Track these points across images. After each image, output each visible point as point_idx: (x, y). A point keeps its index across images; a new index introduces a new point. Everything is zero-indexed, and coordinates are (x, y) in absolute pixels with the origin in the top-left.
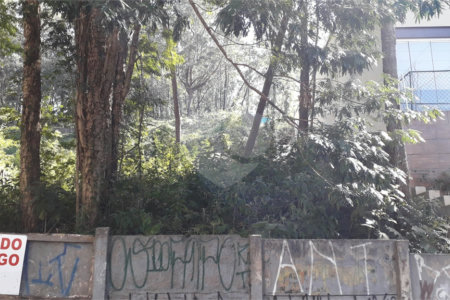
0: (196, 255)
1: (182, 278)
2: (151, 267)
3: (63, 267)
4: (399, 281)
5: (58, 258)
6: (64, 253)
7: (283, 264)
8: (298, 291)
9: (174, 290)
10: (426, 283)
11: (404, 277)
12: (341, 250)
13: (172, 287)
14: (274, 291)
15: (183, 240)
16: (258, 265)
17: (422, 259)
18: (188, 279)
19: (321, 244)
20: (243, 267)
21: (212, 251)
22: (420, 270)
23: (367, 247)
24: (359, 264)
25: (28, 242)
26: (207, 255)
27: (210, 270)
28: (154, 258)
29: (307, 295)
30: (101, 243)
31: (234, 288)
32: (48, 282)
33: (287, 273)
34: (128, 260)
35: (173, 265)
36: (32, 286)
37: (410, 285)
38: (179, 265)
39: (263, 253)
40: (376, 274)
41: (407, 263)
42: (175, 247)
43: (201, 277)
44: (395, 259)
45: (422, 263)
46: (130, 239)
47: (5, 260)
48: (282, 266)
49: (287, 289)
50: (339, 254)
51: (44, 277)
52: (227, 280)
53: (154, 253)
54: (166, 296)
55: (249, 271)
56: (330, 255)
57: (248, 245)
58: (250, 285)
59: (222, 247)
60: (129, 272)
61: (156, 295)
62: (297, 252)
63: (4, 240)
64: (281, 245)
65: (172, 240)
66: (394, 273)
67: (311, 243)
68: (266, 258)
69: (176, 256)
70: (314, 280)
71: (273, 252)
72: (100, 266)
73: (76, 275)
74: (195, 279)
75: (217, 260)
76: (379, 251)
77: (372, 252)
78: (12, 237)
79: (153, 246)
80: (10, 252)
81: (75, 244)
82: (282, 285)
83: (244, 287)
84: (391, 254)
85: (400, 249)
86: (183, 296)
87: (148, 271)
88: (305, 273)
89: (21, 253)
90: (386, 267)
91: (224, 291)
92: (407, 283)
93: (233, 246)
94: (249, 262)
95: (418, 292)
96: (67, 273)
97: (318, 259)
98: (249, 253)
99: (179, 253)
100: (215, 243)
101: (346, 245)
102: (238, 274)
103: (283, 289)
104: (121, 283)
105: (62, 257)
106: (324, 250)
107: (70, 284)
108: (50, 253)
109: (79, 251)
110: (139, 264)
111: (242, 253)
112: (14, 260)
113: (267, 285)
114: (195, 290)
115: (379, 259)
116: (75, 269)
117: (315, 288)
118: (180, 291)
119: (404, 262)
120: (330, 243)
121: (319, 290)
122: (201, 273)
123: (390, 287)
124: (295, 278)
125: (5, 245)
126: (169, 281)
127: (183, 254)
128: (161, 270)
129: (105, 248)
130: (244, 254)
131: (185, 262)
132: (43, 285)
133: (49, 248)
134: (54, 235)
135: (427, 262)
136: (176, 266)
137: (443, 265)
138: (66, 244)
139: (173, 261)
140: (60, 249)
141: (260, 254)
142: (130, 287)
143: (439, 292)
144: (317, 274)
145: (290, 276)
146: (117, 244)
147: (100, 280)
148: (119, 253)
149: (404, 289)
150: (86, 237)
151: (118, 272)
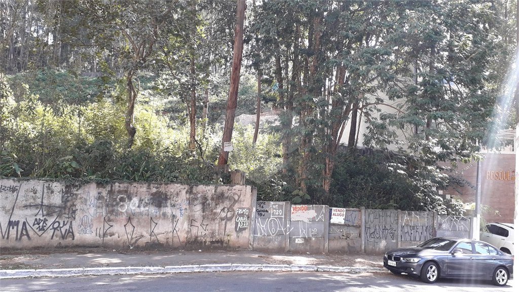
0: (385, 215)
4: (434, 223)
6: (353, 213)
8: (409, 225)
10: (440, 223)
11: (435, 222)
13: (379, 223)
14: (404, 225)
16: (400, 218)
18: (383, 221)
19: (416, 212)
20: (396, 218)
21: (389, 214)
22: (439, 220)
23: (426, 213)
24: (424, 218)
25: (346, 210)
27: (388, 219)
29: (411, 226)
30: (363, 211)
31: (394, 224)
32: (350, 221)
33: (407, 220)
34: (369, 215)
36: (346, 222)
38: (381, 217)
39: (401, 215)
40: (428, 221)
42: (380, 213)
43: (386, 221)
44: (433, 217)
45: (440, 218)
46: (369, 210)
47: (341, 215)
48: (405, 218)
49: (407, 224)
50: (420, 215)
51: (349, 219)
52: (392, 222)
53: (375, 214)
54: (378, 225)
55: (398, 219)
56: (418, 215)
57: (398, 213)
59: (391, 213)
60: (369, 219)
61: (376, 225)
62: (409, 214)
64: (405, 213)
65: (379, 211)
66: (433, 221)
67: (413, 212)
70: (413, 222)
71: (403, 215)
72: (363, 217)
73: (355, 219)
75: (390, 217)
77: (428, 215)
78: (342, 209)
79: (375, 212)
80: (342, 213)
81: (355, 211)
82: (405, 223)
83: (397, 223)
84: (432, 215)
85: (435, 214)
87: (374, 218)
88: (411, 220)
89: (344, 213)
90: (431, 219)
91: (392, 224)
93: (394, 213)
94: (398, 217)
95: (438, 225)
96: (353, 218)
97: (415, 217)
99: (381, 214)
100: (389, 212)
101: (422, 213)
102: (395, 220)
104: (368, 222)
106: (416, 214)
107: (354, 222)
108: (350, 213)
109: (356, 213)
110: (372, 216)
112: (343, 215)
113: (402, 223)
115: (429, 217)
116: (355, 217)
117: (413, 224)
118: (381, 224)
119: (435, 218)
120: (418, 212)
122: (386, 219)
123: (431, 224)
124: (409, 221)
125: (341, 211)
126: (379, 221)
128: (377, 218)
130: (397, 215)
132: (348, 221)
134: (351, 208)
137: (445, 218)
138: (353, 211)
139: (380, 216)
142: (370, 223)
144: (414, 220)
146: (367, 211)
147: (363, 221)
148: (367, 214)
149: (435, 224)
150: (357, 209)
151: (367, 219)
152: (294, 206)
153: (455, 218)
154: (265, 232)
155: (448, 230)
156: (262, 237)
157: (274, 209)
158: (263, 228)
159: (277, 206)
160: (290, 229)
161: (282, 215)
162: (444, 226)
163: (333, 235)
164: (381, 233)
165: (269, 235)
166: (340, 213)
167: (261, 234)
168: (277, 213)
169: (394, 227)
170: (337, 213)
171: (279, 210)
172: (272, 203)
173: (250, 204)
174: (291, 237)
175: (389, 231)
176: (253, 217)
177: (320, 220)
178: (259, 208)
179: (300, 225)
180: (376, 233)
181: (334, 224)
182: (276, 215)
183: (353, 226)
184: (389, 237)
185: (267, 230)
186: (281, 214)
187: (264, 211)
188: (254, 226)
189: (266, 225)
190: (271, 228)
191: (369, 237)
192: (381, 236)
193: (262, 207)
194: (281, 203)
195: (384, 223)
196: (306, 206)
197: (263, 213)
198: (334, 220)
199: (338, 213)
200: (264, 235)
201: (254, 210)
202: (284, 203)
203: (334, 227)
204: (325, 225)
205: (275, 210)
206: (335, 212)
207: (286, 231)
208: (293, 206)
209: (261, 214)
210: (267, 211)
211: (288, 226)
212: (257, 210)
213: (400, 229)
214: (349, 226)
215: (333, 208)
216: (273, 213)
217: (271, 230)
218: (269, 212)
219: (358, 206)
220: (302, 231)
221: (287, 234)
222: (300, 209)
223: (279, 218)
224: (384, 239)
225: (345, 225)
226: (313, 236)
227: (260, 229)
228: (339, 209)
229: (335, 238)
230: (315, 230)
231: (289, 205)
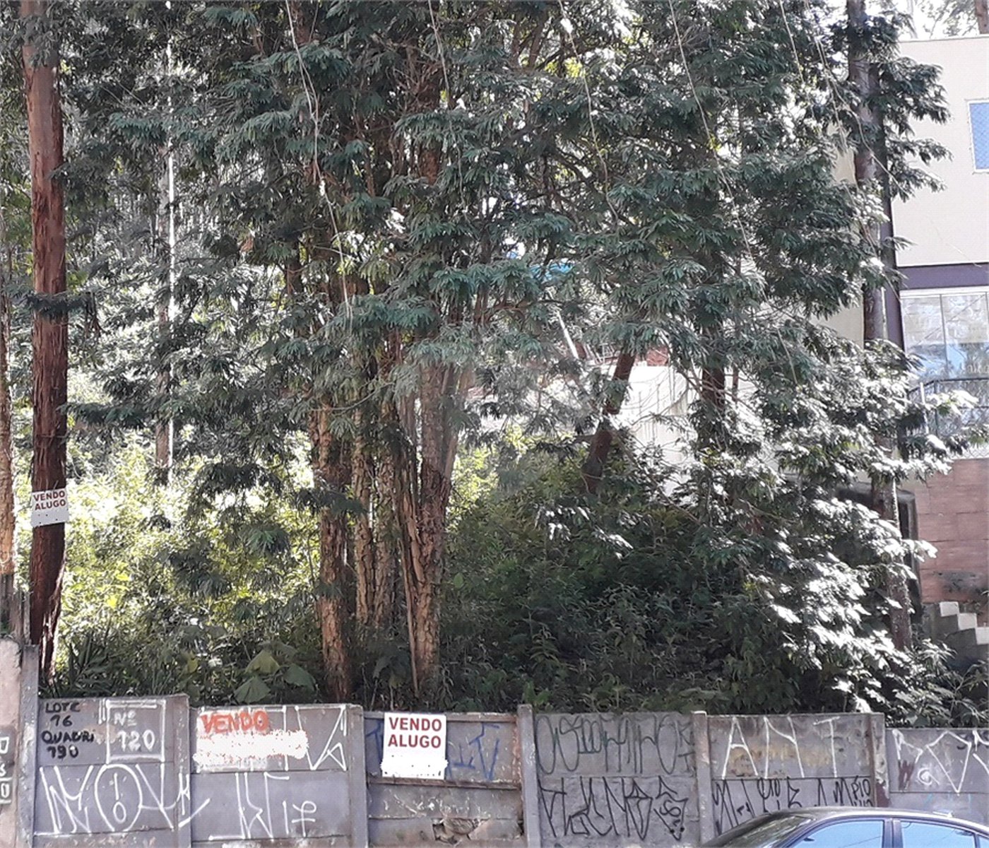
0: (631, 735)
1: (617, 760)
2: (582, 749)
3: (483, 749)
4: (872, 762)
5: (477, 739)
6: (482, 735)
7: (733, 744)
8: (753, 774)
9: (610, 774)
10: (905, 762)
11: (879, 757)
12: (803, 727)
13: (607, 770)
14: (724, 775)
15: (614, 719)
16: (703, 744)
17: (901, 734)
18: (624, 761)
19: (778, 720)
20: (686, 749)
21: (648, 731)
22: (899, 747)
23: (833, 722)
24: (824, 743)
25: (448, 722)
26: (643, 735)
27: (648, 751)
28: (584, 739)
29: (762, 779)
30: (525, 722)
31: (677, 772)
32: (470, 765)
33: (739, 755)
34: (555, 741)
35: (606, 746)
36: (454, 769)
37: (885, 766)
38: (612, 746)
39: (708, 733)
40: (845, 754)
41: (883, 740)
42: (605, 727)
43: (638, 760)
44: (868, 735)
45: (902, 740)
46: (555, 717)
47: (427, 743)
48: (731, 746)
49: (739, 772)
50: (799, 731)
51: (466, 761)
52: (668, 764)
53: (583, 733)
54: (602, 780)
55: (693, 753)
56: (789, 732)
57: (690, 723)
58: (695, 768)
59: (660, 726)
60: (558, 754)
61: (591, 779)
62: (748, 729)
63: (423, 720)
64: (730, 723)
65: (601, 718)
66: (867, 753)
67: (765, 719)
68: (713, 738)
69: (608, 736)
70: (771, 761)
71: (720, 731)
72: (528, 747)
73: (497, 757)
74: (632, 761)
75: (656, 742)
76: (849, 727)
77: (840, 727)
78: (431, 717)
79: (582, 726)
80: (431, 733)
81: (491, 723)
82: (732, 768)
83: (688, 770)
84: (863, 731)
85: (874, 724)
86: (620, 780)
87: (579, 752)
88: (760, 754)
89: (442, 734)
90: (858, 745)
91: (667, 776)
92: (883, 764)
93: (673, 725)
94: (692, 742)
95: (896, 773)
96: (488, 756)
97: (775, 738)
98: (692, 733)
99: (611, 733)
101: (808, 720)
102: (680, 756)
103: (733, 772)
104: (551, 766)
105: (481, 739)
106: (782, 727)
107: (492, 769)
108: (468, 734)
109: (497, 731)
110: (569, 745)
111: (684, 733)
112: (436, 742)
113: (716, 768)
114: (633, 774)
115: (849, 736)
116: (496, 750)
117: (772, 771)
118: (617, 775)
119: (879, 738)
120: (789, 719)
121: (776, 773)
122: (638, 755)
123: (862, 769)
124: (748, 760)
125: (426, 726)
126: (604, 763)
127: (616, 734)
128: (594, 751)
129: (531, 727)
130: (686, 733)
131: (619, 743)
132: (465, 768)
133: (466, 727)
134: (469, 714)
135: (907, 738)
136: (609, 748)
137: (927, 741)
138: (482, 722)
139: (605, 741)
140: (479, 728)
141: (706, 734)
143: (921, 773)
144: (774, 755)
145: (742, 757)
146: (543, 723)
147: (530, 762)
148: (545, 733)
149: (879, 769)
150: (504, 716)
151: (547, 754)
152: (209, 713)
153: (977, 738)
154: (81, 816)
155: (947, 793)
156: (69, 842)
157: (119, 727)
158: (73, 805)
159: (131, 714)
160: (192, 807)
161: (157, 749)
162: (925, 775)
163: (395, 825)
164: (618, 813)
165: (101, 832)
166: (420, 733)
167: (67, 827)
168: (134, 745)
169: (680, 785)
170: (406, 734)
171: (141, 733)
172: (108, 703)
173: (14, 711)
174: (198, 836)
175: (657, 805)
176: (24, 759)
177: (330, 767)
178: (49, 726)
179: (240, 791)
180: (592, 814)
181: (396, 783)
182: (128, 751)
183: (487, 787)
184: (659, 829)
185: (93, 810)
186: (149, 746)
187: (75, 737)
188: (31, 799)
189: (88, 794)
190: (108, 802)
191: (560, 833)
192: (620, 827)
193: (67, 722)
194: (148, 703)
195: (627, 772)
196: (263, 709)
197: (71, 747)
198: (396, 763)
199: (414, 732)
200: (81, 833)
201: (30, 733)
202: (164, 702)
203: (395, 794)
204: (350, 784)
205: (123, 734)
206: (398, 732)
207: (175, 815)
208: (204, 712)
209: (63, 751)
210: (87, 737)
211: (184, 792)
212: (41, 735)
213: (705, 796)
214: (466, 786)
215: (387, 715)
216: (116, 748)
217: (108, 811)
218: (98, 740)
219: (506, 702)
220: (249, 813)
221: (181, 825)
222: (234, 724)
223: (142, 762)
224: (636, 837)
225: (448, 784)
226: (299, 830)
227: (62, 809)
228: (415, 716)
229: (401, 837)
230: (307, 809)
231: (183, 711)
